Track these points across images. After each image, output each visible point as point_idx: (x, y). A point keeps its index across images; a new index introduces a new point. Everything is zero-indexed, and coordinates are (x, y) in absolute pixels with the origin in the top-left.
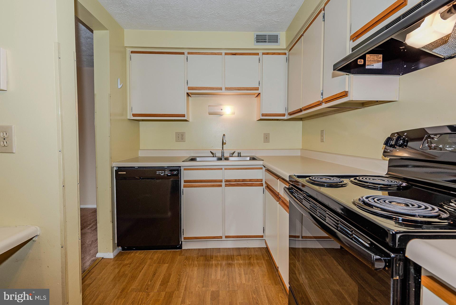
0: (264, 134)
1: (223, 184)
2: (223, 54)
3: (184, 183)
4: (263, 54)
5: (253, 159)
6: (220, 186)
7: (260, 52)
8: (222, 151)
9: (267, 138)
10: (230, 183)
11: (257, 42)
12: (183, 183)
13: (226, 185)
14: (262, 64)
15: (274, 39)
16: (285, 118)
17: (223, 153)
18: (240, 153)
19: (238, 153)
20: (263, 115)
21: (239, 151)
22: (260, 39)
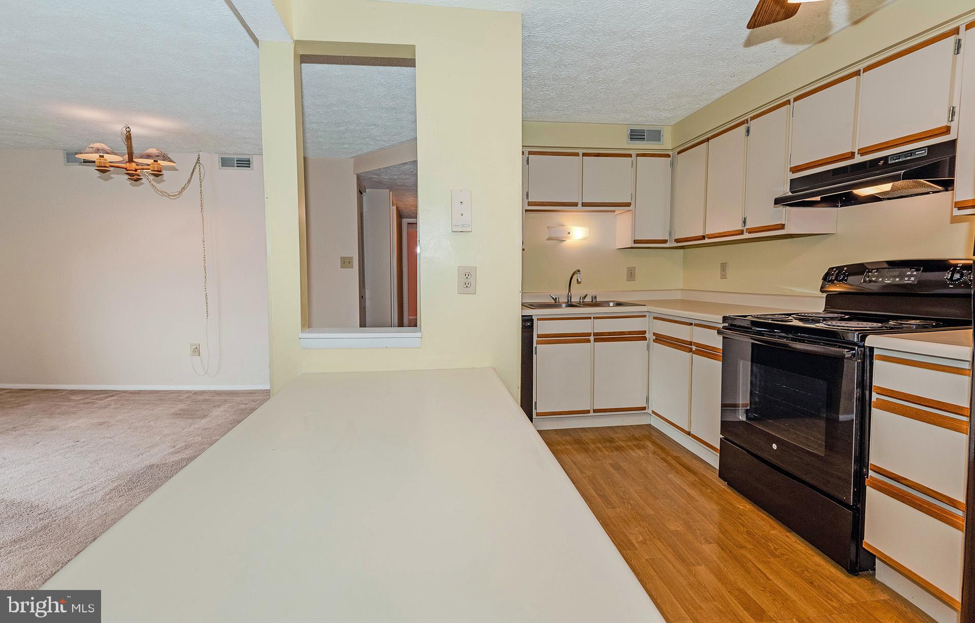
0: (628, 268)
1: (592, 338)
2: (581, 154)
3: (538, 338)
4: (638, 155)
5: (619, 304)
6: (589, 341)
7: (633, 153)
8: (568, 294)
9: (631, 274)
10: (601, 337)
11: (632, 139)
12: (535, 338)
13: (596, 340)
14: (635, 170)
15: (656, 135)
16: (667, 245)
17: (569, 297)
18: (595, 297)
19: (592, 297)
20: (635, 242)
21: (594, 294)
22: (636, 135)
